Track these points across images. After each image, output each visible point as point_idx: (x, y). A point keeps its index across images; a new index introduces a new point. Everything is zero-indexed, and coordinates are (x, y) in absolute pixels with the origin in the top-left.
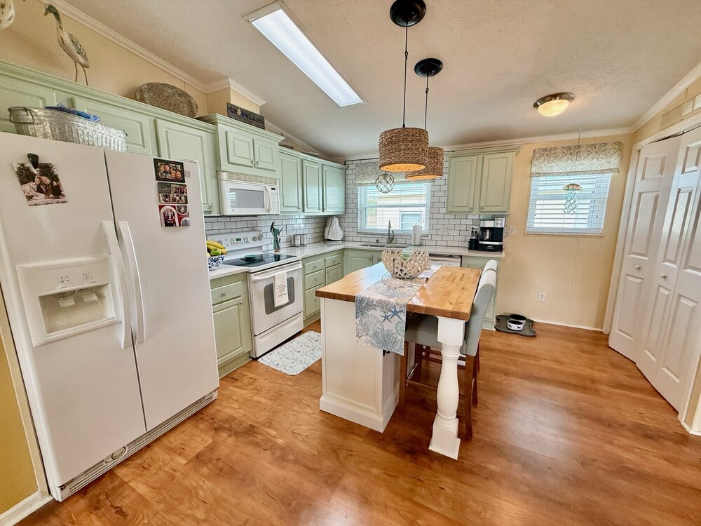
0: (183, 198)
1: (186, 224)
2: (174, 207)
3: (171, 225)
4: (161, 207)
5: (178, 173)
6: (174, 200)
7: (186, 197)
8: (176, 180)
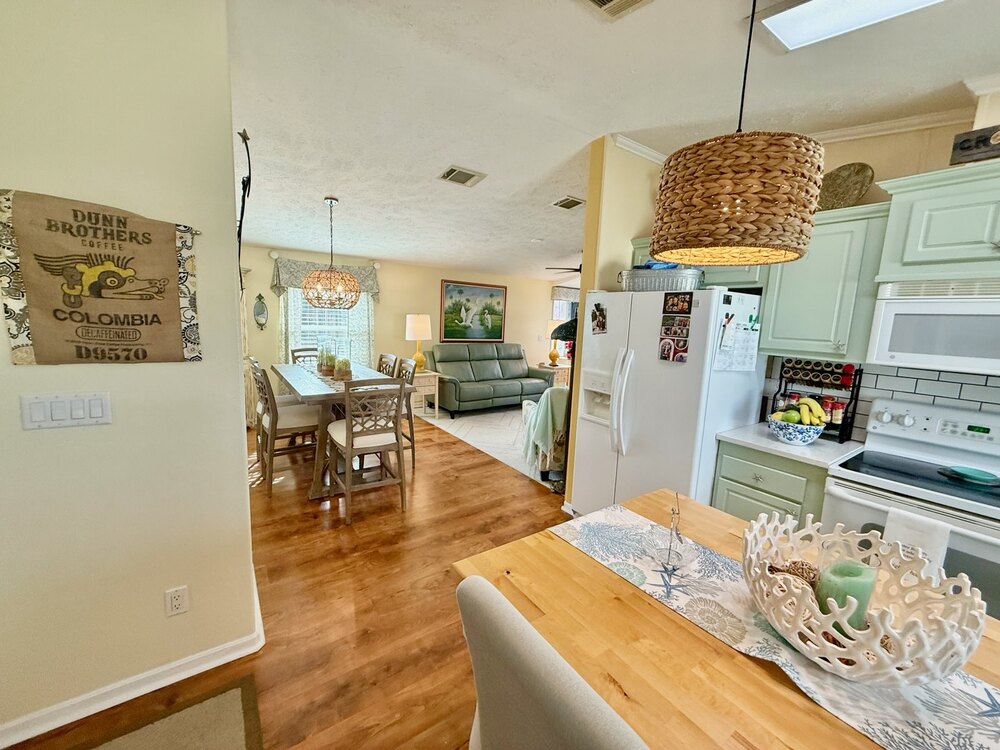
0: (685, 331)
1: (682, 360)
2: (673, 340)
3: (665, 358)
4: (662, 339)
5: (686, 304)
6: (675, 333)
7: (688, 330)
8: (682, 311)
